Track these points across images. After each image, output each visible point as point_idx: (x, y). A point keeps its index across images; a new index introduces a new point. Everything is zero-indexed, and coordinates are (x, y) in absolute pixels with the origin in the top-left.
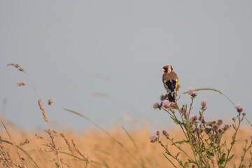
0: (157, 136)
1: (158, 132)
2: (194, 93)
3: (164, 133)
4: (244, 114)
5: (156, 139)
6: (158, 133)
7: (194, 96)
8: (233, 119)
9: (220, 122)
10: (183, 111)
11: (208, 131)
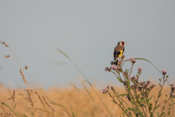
0: (107, 89)
1: (108, 86)
2: (134, 60)
3: (112, 88)
4: (167, 77)
5: (107, 92)
6: (108, 88)
7: (134, 62)
8: (160, 80)
9: (149, 82)
10: (126, 74)
11: (140, 89)
